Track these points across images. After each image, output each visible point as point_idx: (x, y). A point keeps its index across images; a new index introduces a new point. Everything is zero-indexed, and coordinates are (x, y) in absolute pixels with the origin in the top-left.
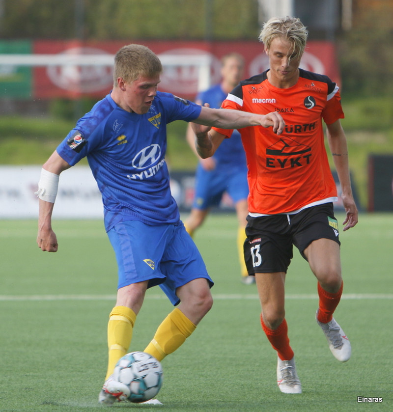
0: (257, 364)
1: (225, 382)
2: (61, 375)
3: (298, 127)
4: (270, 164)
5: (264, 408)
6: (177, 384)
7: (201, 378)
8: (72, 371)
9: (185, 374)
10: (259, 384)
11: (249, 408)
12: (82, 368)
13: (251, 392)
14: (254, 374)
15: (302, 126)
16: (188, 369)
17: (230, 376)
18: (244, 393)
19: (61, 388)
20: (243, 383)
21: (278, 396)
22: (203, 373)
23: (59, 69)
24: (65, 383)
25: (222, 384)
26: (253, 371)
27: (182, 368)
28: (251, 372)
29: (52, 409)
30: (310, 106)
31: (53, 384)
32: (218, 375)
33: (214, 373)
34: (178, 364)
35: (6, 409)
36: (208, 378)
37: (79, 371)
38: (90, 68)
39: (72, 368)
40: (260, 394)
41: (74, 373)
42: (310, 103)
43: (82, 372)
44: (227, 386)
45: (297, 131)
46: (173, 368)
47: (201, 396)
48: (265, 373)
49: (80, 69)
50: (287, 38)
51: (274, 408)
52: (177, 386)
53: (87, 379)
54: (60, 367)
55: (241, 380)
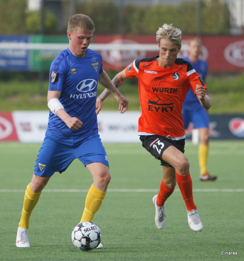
0: (228, 231)
1: (209, 242)
2: (109, 237)
3: (167, 90)
4: (150, 109)
5: (232, 258)
6: (179, 243)
7: (194, 239)
8: (116, 235)
9: (184, 237)
10: (230, 243)
11: (223, 258)
12: (122, 233)
13: (224, 248)
14: (226, 237)
15: (169, 89)
16: (186, 234)
17: (212, 238)
18: (220, 248)
19: (109, 245)
20: (219, 243)
21: (241, 250)
22: (195, 237)
23: (108, 53)
24: (111, 242)
25: (207, 243)
26: (226, 235)
27: (182, 233)
28: (225, 236)
29: (104, 258)
30: (176, 78)
31: (104, 243)
32: (204, 238)
33: (202, 237)
34: (180, 231)
35: (76, 258)
36: (198, 240)
37: (120, 235)
38: (128, 52)
39: (116, 233)
40: (230, 249)
41: (117, 236)
42: (176, 76)
43: (122, 235)
44: (210, 244)
45: (166, 91)
46: (177, 233)
47: (194, 250)
48: (233, 236)
49: (121, 52)
50: (169, 40)
51: (239, 258)
52: (179, 244)
53: (125, 240)
54: (108, 232)
55: (218, 241)
